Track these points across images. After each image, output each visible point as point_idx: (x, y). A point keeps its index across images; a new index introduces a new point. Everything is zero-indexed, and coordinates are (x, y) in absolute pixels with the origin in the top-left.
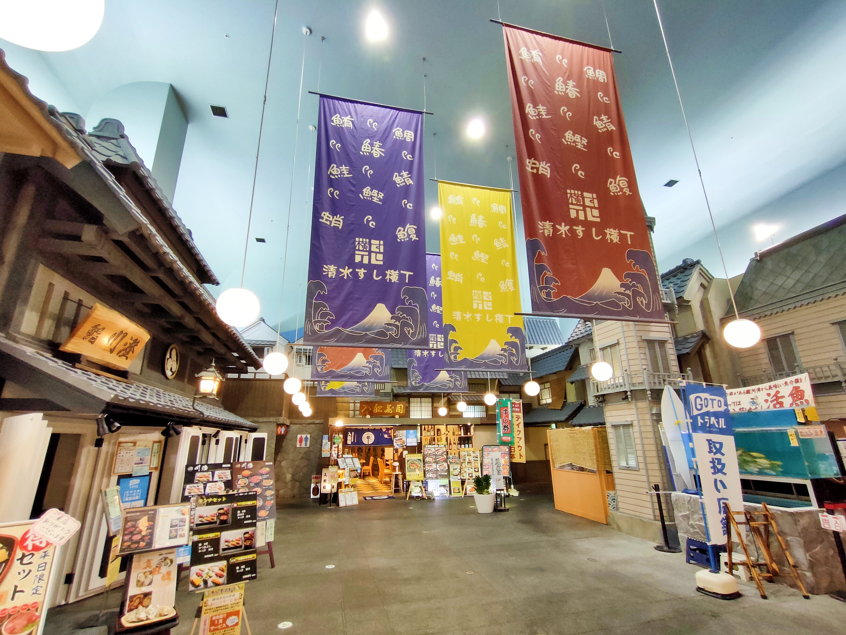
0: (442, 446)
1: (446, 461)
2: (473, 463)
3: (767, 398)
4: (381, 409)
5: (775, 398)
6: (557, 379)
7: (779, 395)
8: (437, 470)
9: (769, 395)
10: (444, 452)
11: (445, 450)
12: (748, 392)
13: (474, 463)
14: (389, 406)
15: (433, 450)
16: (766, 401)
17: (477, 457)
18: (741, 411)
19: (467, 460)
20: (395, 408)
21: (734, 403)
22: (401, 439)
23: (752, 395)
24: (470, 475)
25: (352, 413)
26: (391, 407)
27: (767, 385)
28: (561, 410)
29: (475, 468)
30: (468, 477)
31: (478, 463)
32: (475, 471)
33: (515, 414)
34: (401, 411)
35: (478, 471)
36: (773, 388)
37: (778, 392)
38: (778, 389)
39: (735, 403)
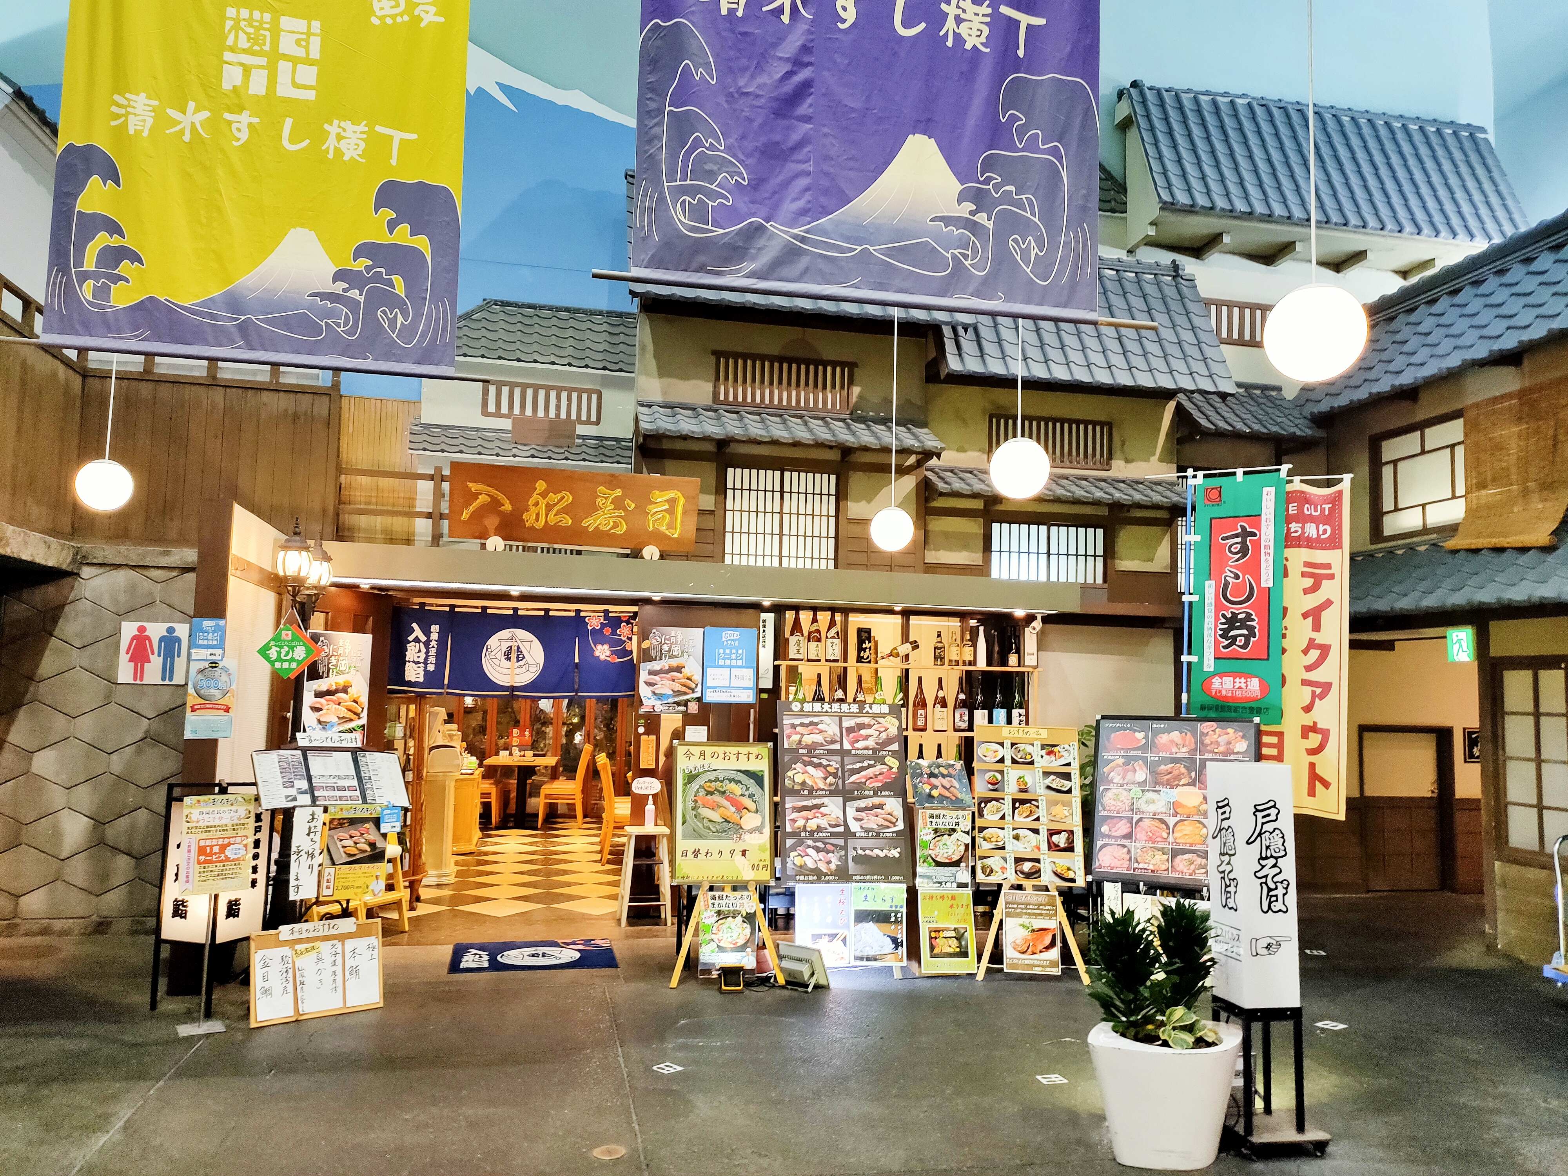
0: (876, 709)
1: (897, 787)
2: (1043, 804)
4: (565, 510)
6: (1520, 394)
8: (848, 834)
10: (889, 741)
11: (893, 731)
13: (1051, 804)
14: (606, 496)
15: (831, 727)
17: (1067, 776)
19: (1011, 789)
20: (642, 510)
22: (679, 669)
24: (1027, 866)
25: (423, 527)
26: (618, 504)
28: (1549, 549)
29: (1052, 833)
30: (1013, 879)
31: (1069, 805)
32: (1053, 847)
33: (1298, 557)
34: (672, 526)
35: (1070, 849)
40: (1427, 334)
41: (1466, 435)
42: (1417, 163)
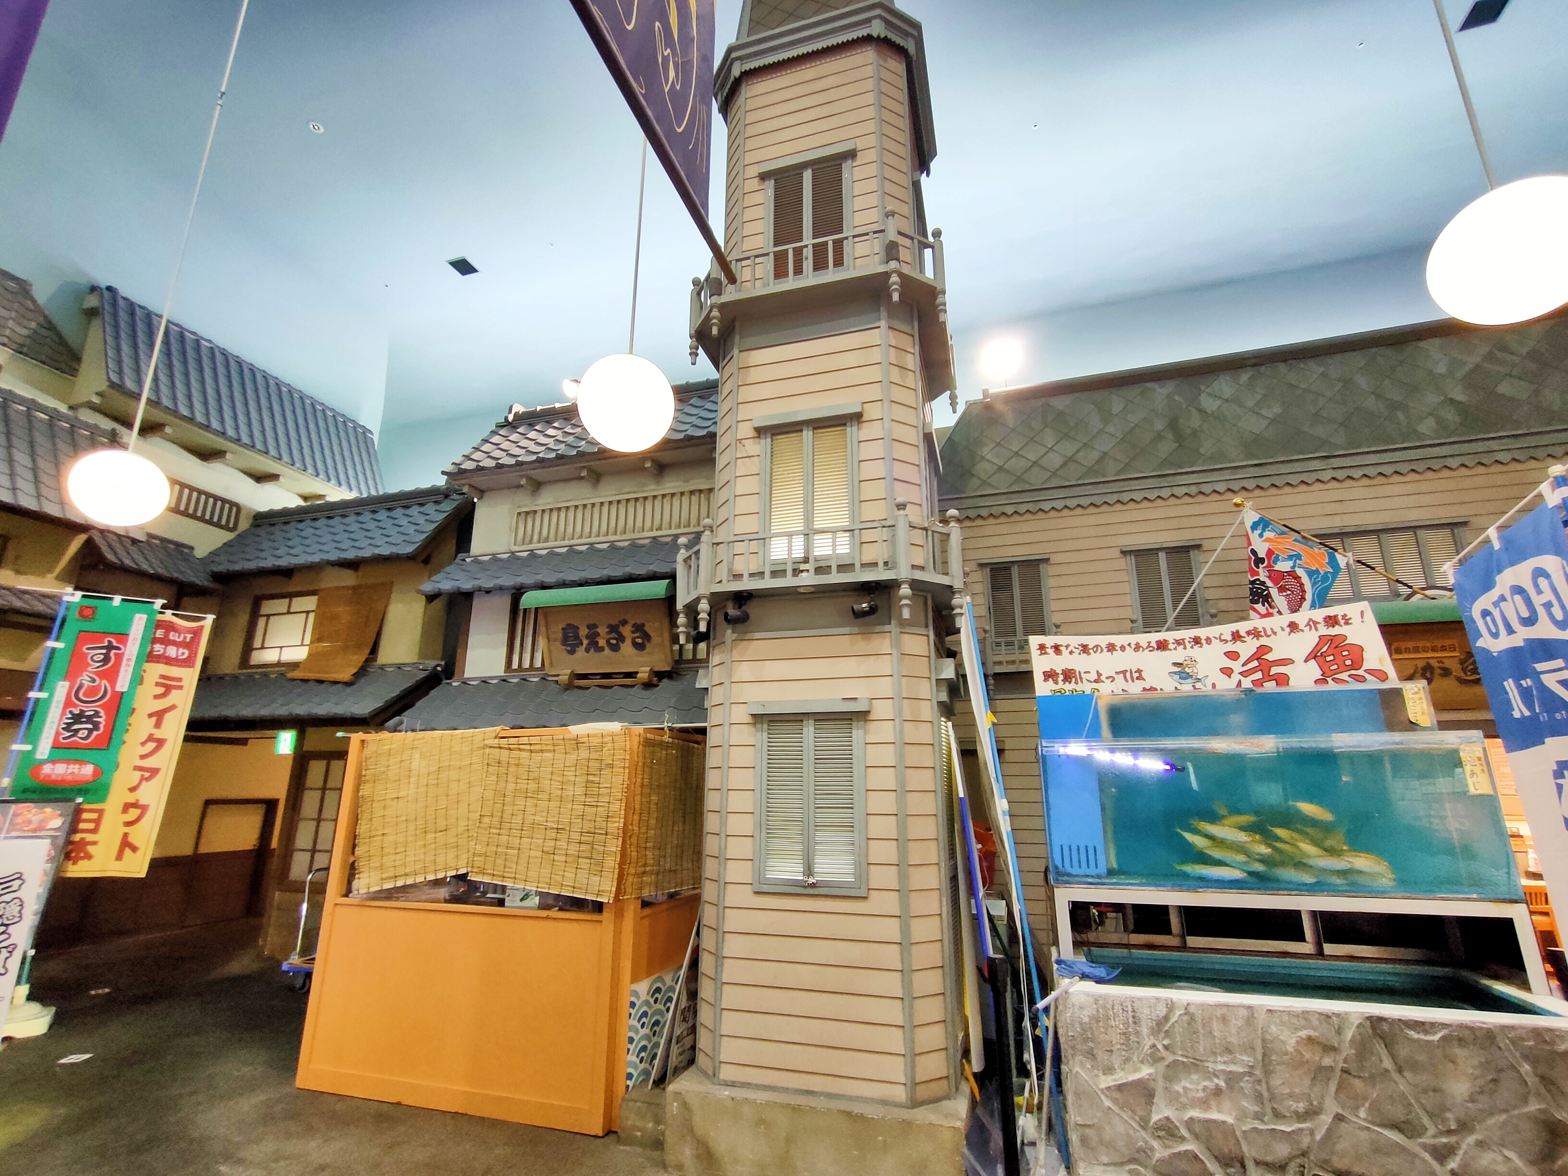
3: (1228, 663)
5: (1255, 663)
6: (354, 588)
7: (1270, 657)
9: (1233, 655)
12: (1162, 646)
16: (1227, 672)
18: (1149, 695)
21: (1124, 672)
23: (1179, 655)
27: (1226, 630)
28: (348, 684)
33: (155, 670)
36: (1248, 639)
37: (1264, 650)
38: (1264, 641)
39: (1128, 674)
40: (306, 538)
41: (318, 606)
42: (326, 434)
